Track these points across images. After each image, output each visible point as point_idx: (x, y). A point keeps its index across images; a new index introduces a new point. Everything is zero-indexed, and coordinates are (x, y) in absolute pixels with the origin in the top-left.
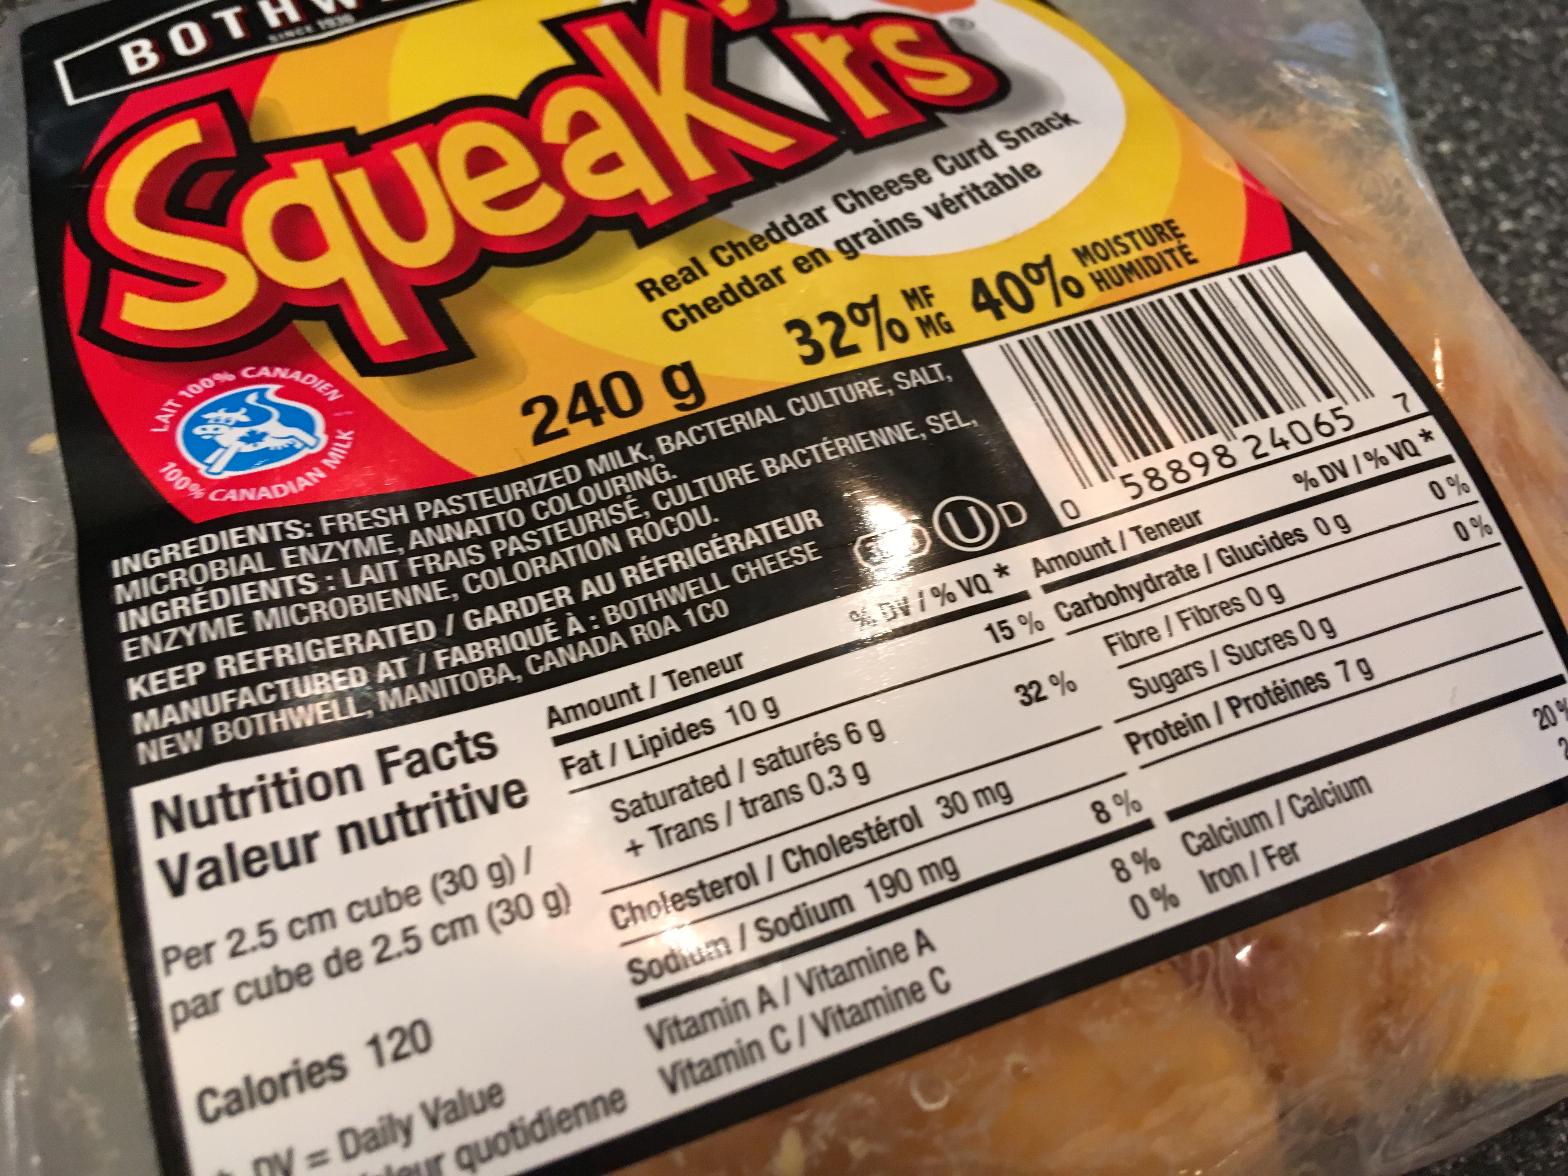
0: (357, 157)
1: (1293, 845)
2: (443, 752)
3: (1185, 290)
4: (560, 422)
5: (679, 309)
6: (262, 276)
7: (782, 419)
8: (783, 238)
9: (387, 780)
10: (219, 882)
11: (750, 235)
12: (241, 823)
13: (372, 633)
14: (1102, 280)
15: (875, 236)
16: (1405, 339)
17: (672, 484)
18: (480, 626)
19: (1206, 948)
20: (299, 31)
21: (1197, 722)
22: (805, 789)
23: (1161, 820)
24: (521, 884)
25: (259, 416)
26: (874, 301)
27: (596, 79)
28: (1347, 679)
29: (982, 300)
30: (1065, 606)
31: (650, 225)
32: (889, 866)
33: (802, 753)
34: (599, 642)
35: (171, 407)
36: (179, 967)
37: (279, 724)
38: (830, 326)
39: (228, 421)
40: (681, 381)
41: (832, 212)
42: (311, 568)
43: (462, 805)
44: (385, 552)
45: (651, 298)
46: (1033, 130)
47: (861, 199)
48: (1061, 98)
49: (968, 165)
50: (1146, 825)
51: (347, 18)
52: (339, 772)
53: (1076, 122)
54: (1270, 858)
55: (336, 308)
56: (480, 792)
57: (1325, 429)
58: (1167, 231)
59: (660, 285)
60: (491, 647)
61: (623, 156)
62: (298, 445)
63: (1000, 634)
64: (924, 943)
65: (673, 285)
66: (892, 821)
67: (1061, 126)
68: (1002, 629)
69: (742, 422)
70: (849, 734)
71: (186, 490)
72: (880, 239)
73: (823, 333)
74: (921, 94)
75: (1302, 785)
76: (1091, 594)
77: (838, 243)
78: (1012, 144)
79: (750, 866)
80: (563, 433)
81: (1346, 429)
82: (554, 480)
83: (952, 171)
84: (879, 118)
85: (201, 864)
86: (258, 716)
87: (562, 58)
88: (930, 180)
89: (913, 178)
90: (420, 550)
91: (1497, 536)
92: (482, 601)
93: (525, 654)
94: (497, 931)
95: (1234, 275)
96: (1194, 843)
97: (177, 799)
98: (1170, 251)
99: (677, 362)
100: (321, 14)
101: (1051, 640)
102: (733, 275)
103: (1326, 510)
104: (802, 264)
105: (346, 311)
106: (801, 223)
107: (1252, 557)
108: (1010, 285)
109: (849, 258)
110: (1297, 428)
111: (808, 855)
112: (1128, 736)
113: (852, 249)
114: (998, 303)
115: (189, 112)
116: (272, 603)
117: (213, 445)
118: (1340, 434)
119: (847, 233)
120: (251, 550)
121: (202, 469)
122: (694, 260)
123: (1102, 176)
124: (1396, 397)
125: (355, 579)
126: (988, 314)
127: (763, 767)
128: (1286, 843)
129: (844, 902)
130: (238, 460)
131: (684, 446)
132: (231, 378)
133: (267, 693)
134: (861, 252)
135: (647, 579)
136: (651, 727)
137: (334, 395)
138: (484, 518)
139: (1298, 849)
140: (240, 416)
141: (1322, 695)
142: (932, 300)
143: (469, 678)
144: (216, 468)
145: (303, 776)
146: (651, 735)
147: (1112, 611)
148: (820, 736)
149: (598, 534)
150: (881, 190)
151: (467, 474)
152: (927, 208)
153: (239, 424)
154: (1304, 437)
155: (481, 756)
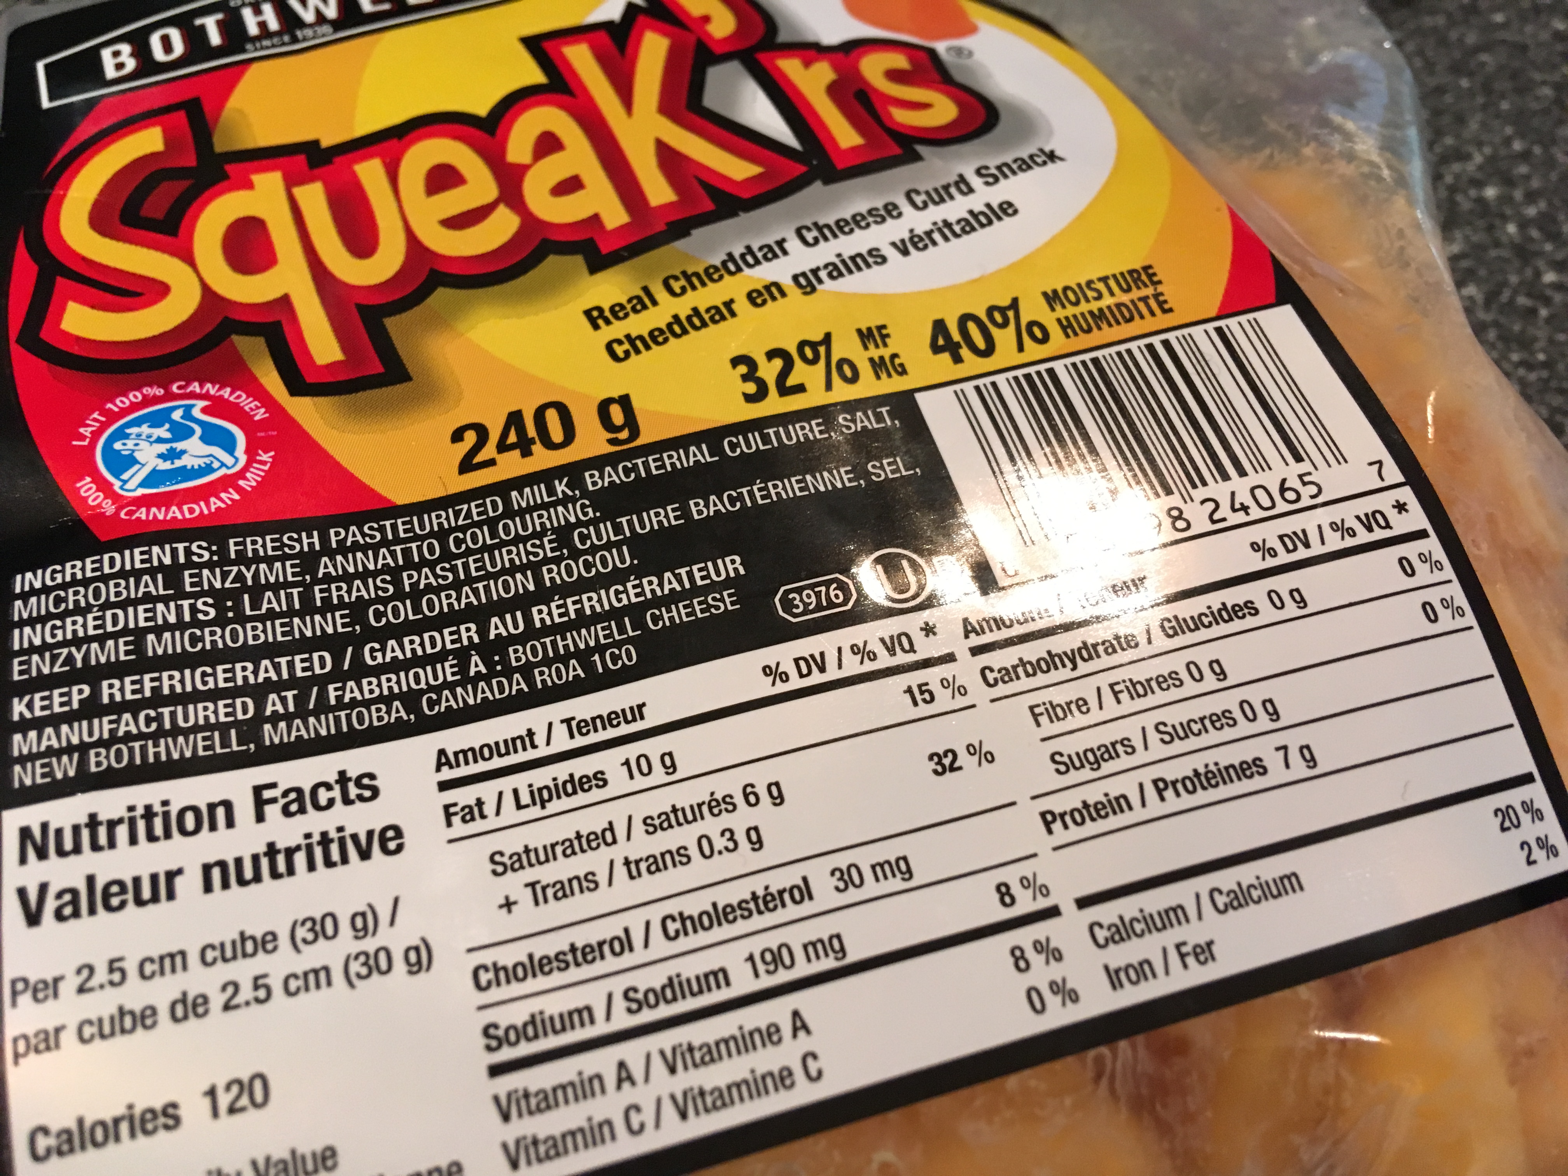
0: (316, 171)
1: (1210, 944)
2: (322, 791)
3: (1156, 341)
4: (488, 452)
5: (624, 339)
6: (206, 289)
7: (717, 458)
8: (739, 270)
9: (260, 817)
10: (76, 914)
11: (707, 265)
12: (106, 854)
13: (266, 663)
14: (1070, 325)
15: (835, 271)
16: (1389, 402)
17: (595, 522)
18: (380, 660)
19: (1104, 1050)
20: (276, 40)
21: (1120, 804)
22: (694, 851)
23: (1068, 907)
24: (385, 937)
25: (181, 432)
26: (827, 339)
27: (565, 98)
28: (1287, 766)
29: (941, 342)
30: (992, 670)
31: (604, 250)
32: (772, 940)
33: (696, 813)
34: (500, 683)
35: (95, 420)
36: (25, 1000)
37: (157, 755)
38: (778, 363)
39: (149, 436)
40: (617, 415)
41: (793, 244)
42: (212, 592)
43: (334, 849)
44: (290, 579)
45: (596, 327)
46: (1015, 166)
47: (824, 232)
48: (1051, 133)
49: (943, 200)
50: (1053, 912)
51: (326, 29)
52: (212, 807)
53: (1061, 159)
54: (1182, 956)
55: (278, 324)
56: (355, 837)
57: (1290, 495)
58: (1144, 277)
59: (607, 313)
60: (388, 683)
61: (586, 179)
62: (216, 465)
63: (919, 697)
64: (799, 1024)
65: (621, 314)
66: (781, 893)
67: (1045, 163)
68: (922, 693)
69: (672, 460)
70: (746, 796)
71: (99, 506)
72: (841, 275)
73: (769, 371)
74: (903, 126)
75: (1226, 879)
76: (1021, 660)
77: (795, 278)
78: (991, 180)
79: (626, 931)
80: (491, 463)
81: (1313, 497)
82: (474, 511)
83: (925, 205)
84: (854, 149)
85: (59, 895)
86: (137, 745)
87: (535, 76)
88: (900, 215)
89: (882, 212)
90: (328, 579)
91: (1470, 619)
92: (382, 635)
93: (422, 692)
94: (351, 984)
95: (1210, 327)
96: (1101, 934)
97: (45, 826)
98: (1144, 299)
99: (615, 395)
100: (300, 23)
101: (973, 706)
102: (683, 306)
103: (1282, 583)
104: (755, 298)
105: (286, 328)
106: (759, 255)
107: (1197, 628)
108: (972, 327)
109: (805, 293)
110: (1259, 493)
111: (688, 923)
112: (1043, 815)
113: (810, 283)
114: (958, 345)
115: (153, 120)
116: (167, 626)
117: (131, 461)
118: (1305, 502)
119: (806, 267)
120: (152, 572)
121: (117, 484)
122: (646, 289)
123: (1081, 217)
124: (1371, 464)
125: (255, 606)
126: (946, 357)
127: (652, 826)
128: (1202, 941)
129: (721, 976)
130: (154, 478)
131: (612, 483)
132: (160, 392)
133: (149, 720)
134: (819, 287)
135: (557, 620)
136: (541, 777)
137: (260, 414)
138: (398, 548)
139: (1214, 948)
140: (163, 432)
141: (1258, 782)
142: (888, 340)
143: (360, 716)
144: (130, 486)
145: (174, 810)
146: (541, 785)
147: (1041, 679)
148: (715, 796)
149: (512, 570)
150: (847, 223)
151: (389, 501)
152: (894, 244)
153: (160, 440)
154: (1267, 503)
155: (361, 798)
